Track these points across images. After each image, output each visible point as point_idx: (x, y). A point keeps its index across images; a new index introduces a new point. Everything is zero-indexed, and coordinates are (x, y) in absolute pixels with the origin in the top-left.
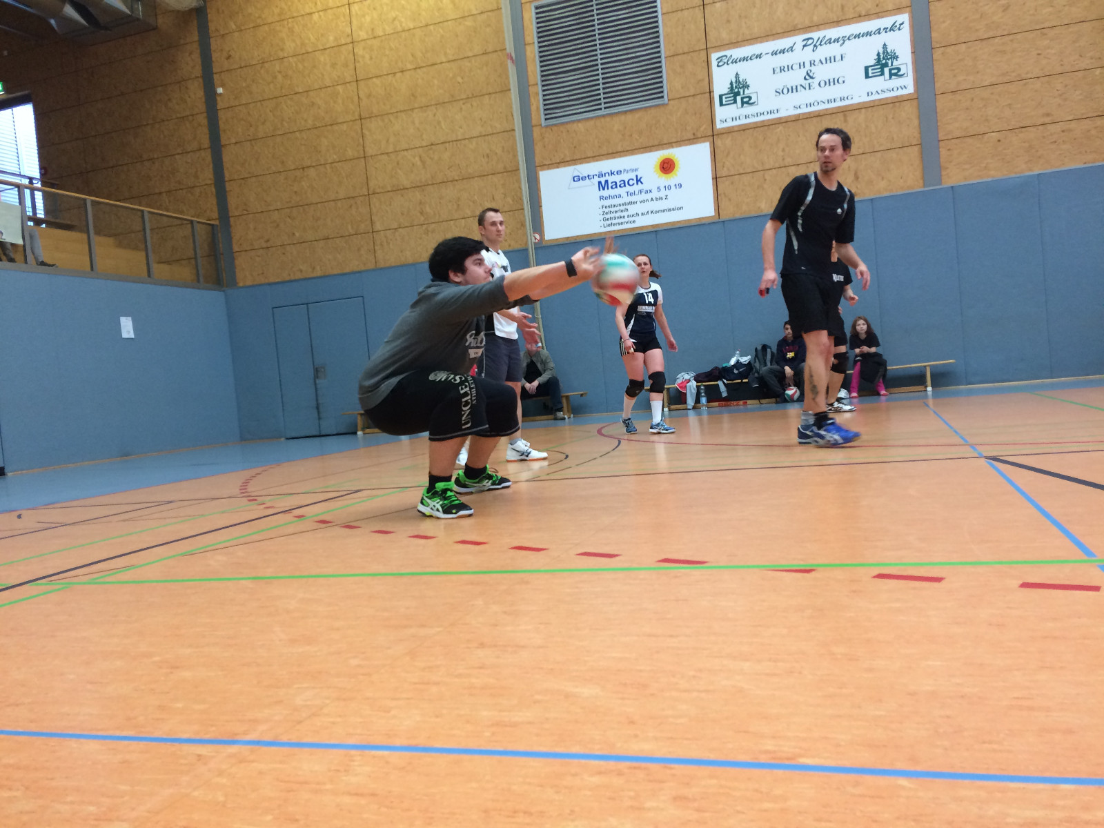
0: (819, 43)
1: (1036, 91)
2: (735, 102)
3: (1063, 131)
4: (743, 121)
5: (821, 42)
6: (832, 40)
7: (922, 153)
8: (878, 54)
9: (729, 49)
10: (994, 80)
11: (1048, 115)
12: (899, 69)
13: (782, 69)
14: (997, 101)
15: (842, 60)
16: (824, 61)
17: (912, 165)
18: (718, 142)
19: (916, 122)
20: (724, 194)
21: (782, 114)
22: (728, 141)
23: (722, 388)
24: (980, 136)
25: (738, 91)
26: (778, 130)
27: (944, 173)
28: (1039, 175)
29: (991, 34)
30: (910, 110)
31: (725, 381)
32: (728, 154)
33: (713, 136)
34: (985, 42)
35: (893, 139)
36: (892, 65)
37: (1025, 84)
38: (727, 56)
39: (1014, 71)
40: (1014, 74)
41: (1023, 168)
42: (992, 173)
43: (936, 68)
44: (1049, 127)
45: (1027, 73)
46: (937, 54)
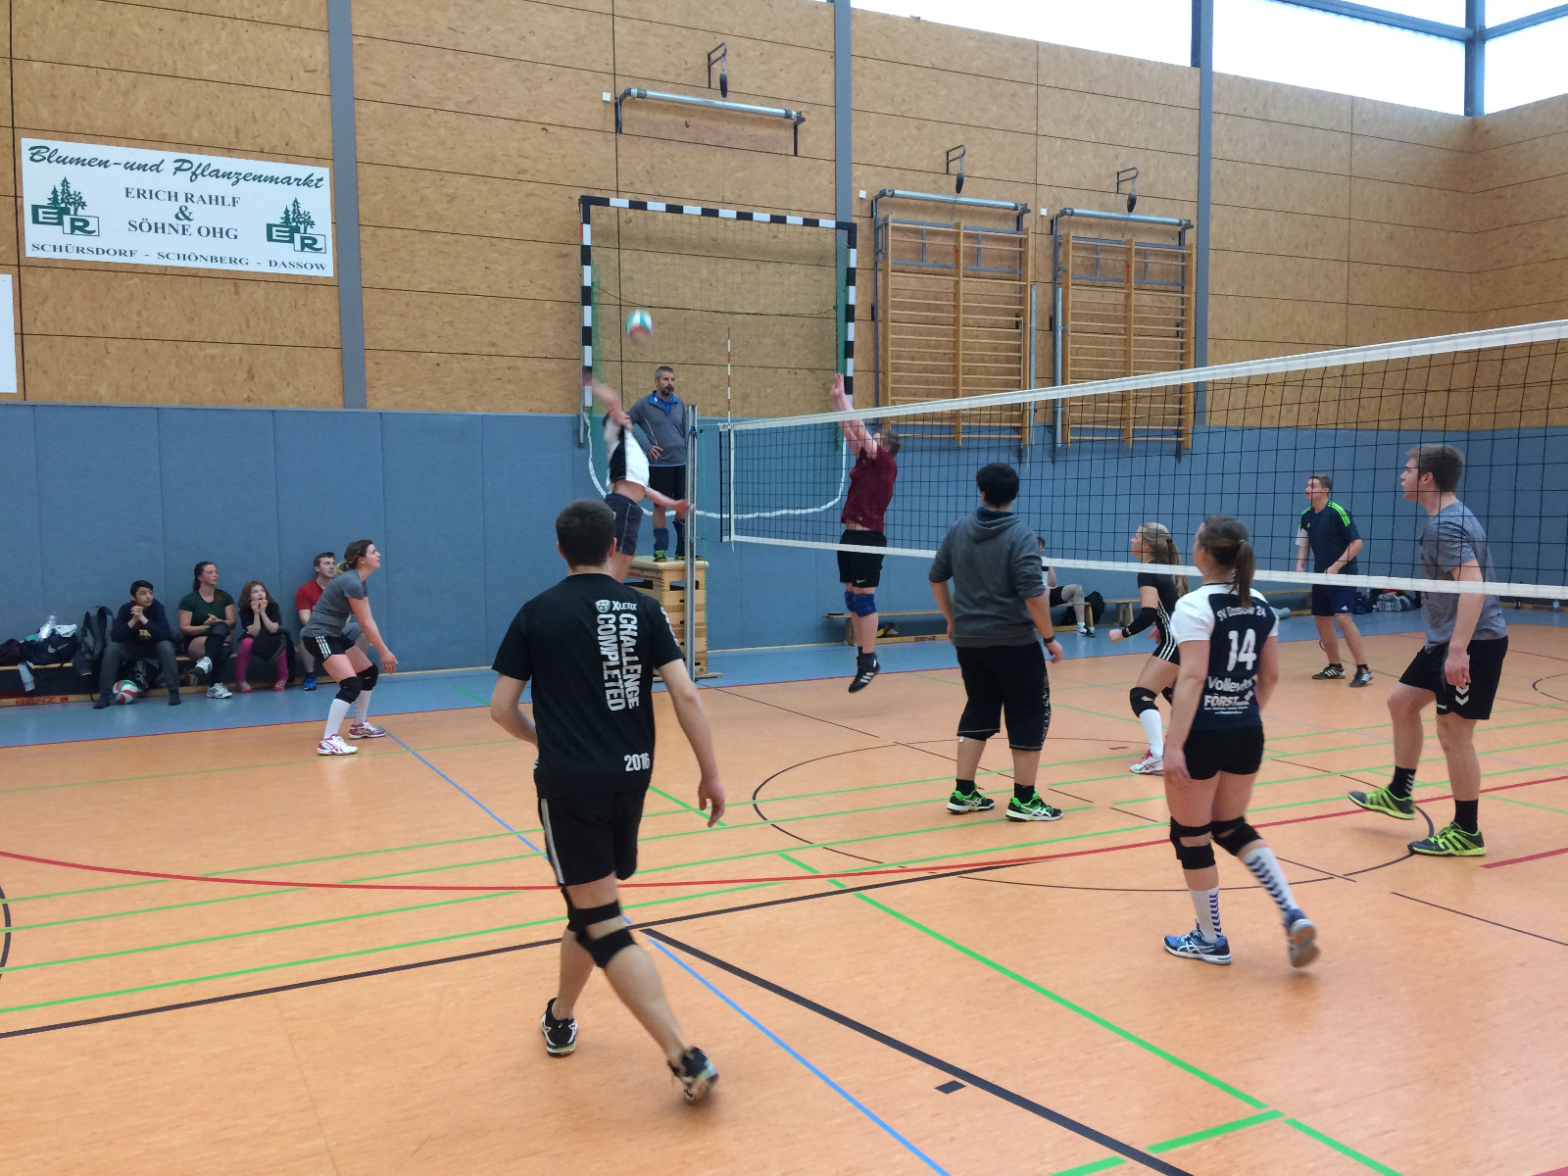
0: (199, 172)
1: (482, 312)
2: (60, 223)
3: (509, 368)
4: (74, 256)
5: (203, 171)
6: (220, 174)
7: (342, 362)
8: (287, 212)
9: (53, 139)
10: (433, 286)
11: (493, 344)
12: (315, 241)
13: (140, 194)
14: (438, 314)
15: (234, 205)
16: (207, 200)
17: (328, 373)
18: (28, 278)
19: (336, 318)
20: (36, 361)
21: (139, 259)
22: (46, 279)
23: (26, 676)
24: (415, 354)
25: (64, 206)
26: (131, 282)
27: (369, 392)
28: (482, 416)
29: (431, 227)
30: (326, 300)
31: (31, 665)
32: (45, 299)
33: (20, 267)
34: (424, 234)
35: (304, 332)
36: (305, 233)
37: (471, 301)
38: (48, 149)
39: (457, 281)
40: (458, 285)
41: (465, 404)
42: (428, 403)
43: (363, 251)
44: (495, 360)
45: (473, 288)
46: (366, 234)
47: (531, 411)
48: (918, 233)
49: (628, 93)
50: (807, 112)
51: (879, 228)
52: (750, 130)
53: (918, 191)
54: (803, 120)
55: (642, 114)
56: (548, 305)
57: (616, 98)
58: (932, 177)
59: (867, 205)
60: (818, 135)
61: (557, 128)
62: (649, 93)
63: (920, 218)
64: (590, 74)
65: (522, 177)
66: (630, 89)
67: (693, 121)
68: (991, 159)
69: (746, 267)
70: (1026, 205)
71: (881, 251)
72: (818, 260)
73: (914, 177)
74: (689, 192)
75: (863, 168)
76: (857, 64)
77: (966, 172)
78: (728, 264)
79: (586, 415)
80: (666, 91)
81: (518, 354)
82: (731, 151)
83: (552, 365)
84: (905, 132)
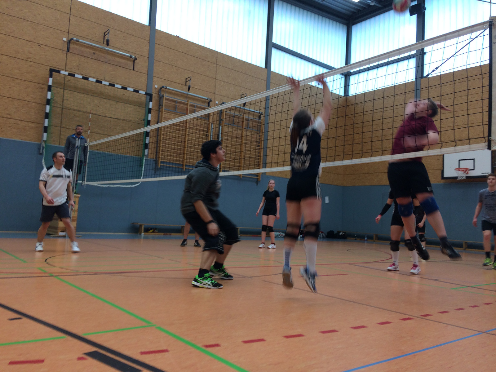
47: (22, 140)
48: (175, 101)
49: (72, 39)
50: (139, 58)
51: (161, 98)
52: (118, 59)
53: (176, 89)
54: (136, 59)
55: (77, 47)
56: (34, 104)
57: (68, 40)
58: (181, 85)
59: (157, 90)
60: (142, 65)
61: (43, 46)
62: (80, 40)
63: (176, 97)
64: (59, 31)
65: (29, 60)
66: (73, 38)
67: (96, 52)
68: (200, 84)
69: (112, 102)
70: (211, 99)
71: (160, 105)
72: (139, 104)
73: (174, 84)
74: (93, 75)
75: (156, 78)
76: (157, 46)
77: (191, 86)
78: (105, 100)
79: (43, 144)
80: (87, 41)
81: (19, 119)
82: (110, 65)
83: (33, 125)
84: (172, 70)
